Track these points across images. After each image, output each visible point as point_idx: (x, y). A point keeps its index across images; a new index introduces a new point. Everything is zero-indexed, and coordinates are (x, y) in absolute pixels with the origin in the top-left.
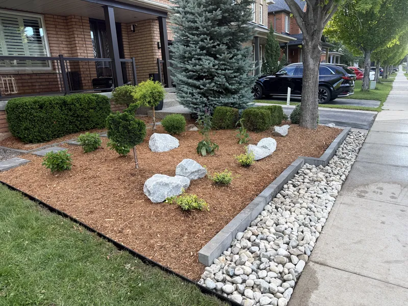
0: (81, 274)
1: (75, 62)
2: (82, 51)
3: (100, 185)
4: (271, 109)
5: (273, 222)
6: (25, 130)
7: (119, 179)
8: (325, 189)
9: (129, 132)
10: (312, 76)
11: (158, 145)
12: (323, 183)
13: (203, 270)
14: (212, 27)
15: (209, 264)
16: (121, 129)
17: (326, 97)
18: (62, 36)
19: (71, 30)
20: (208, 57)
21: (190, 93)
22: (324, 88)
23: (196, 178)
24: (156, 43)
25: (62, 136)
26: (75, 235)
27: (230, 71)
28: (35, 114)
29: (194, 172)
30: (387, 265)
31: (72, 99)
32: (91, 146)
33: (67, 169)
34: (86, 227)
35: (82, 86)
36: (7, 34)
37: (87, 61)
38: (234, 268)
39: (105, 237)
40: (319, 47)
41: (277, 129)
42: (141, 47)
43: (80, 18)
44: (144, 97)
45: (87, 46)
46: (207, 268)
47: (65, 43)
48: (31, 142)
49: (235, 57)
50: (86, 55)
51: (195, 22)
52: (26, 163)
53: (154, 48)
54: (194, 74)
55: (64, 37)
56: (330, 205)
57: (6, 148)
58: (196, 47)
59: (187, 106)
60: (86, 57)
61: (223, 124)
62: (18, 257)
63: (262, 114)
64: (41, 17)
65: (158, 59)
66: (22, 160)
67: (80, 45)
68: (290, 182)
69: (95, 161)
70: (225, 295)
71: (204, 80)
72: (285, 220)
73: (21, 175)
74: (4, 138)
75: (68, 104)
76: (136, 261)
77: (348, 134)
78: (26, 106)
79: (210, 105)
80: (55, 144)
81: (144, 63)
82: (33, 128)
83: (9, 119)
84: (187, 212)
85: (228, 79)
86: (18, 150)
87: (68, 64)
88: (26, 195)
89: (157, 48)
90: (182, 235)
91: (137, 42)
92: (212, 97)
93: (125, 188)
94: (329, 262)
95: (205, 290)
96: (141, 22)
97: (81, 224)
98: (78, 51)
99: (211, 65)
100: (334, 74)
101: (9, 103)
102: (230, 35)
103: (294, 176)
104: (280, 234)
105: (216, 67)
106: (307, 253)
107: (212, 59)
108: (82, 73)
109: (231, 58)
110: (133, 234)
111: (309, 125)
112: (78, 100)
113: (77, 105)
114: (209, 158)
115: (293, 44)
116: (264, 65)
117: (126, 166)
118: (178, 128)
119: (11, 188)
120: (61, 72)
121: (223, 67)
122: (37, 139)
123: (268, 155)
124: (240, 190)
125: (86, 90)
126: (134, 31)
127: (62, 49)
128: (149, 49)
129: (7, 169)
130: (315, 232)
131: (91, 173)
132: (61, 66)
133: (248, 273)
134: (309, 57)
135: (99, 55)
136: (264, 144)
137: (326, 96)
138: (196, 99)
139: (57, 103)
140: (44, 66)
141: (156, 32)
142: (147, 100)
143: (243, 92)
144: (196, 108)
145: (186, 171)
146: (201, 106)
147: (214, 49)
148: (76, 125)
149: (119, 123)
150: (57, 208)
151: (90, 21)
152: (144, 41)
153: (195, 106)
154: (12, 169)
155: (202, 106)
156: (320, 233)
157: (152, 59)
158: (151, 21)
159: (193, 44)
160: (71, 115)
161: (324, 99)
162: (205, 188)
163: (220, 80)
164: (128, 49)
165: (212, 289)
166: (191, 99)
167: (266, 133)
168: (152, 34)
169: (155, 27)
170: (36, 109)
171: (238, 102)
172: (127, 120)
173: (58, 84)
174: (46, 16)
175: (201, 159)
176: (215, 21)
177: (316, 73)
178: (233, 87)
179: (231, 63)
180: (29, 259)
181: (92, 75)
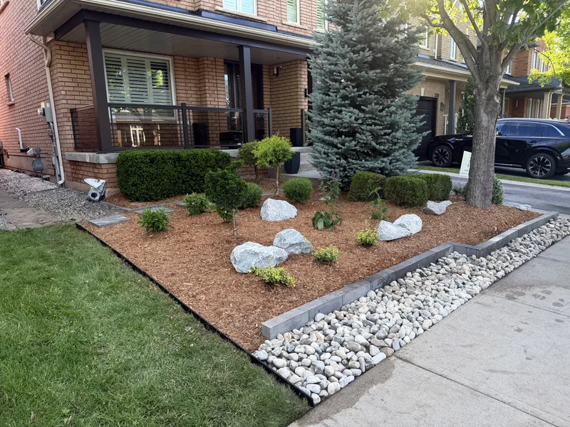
0: (140, 328)
1: (202, 112)
2: (213, 99)
3: (191, 249)
4: (431, 178)
5: (367, 309)
6: (132, 186)
7: (213, 245)
8: (464, 283)
9: (227, 192)
10: (484, 137)
11: (269, 212)
12: (466, 276)
13: (262, 342)
14: (357, 72)
15: (271, 338)
16: (218, 188)
17: (548, 170)
18: (192, 81)
19: (202, 73)
20: (351, 109)
21: (325, 153)
22: (546, 155)
23: (297, 252)
24: (303, 90)
25: (172, 197)
26: (148, 294)
27: (378, 127)
28: (145, 169)
29: (293, 245)
30: (488, 374)
31: (188, 155)
32: (197, 209)
33: (163, 230)
34: (161, 288)
35: (209, 141)
36: (132, 79)
37: (218, 111)
38: (296, 345)
39: (176, 299)
40: (495, 98)
41: (431, 205)
42: (284, 95)
43: (213, 59)
44: (265, 155)
45: (219, 93)
46: (267, 341)
47: (194, 89)
48: (138, 200)
49: (387, 109)
50: (216, 103)
51: (336, 65)
52: (126, 221)
53: (299, 97)
54: (332, 129)
55: (194, 81)
56: (457, 303)
57: (112, 205)
58: (336, 96)
59: (321, 169)
60: (217, 107)
61: (363, 194)
62: (89, 305)
63: (412, 183)
64: (170, 59)
65: (302, 110)
66: (123, 218)
67: (210, 92)
68: (419, 270)
69: (196, 225)
70: (274, 369)
71: (343, 136)
72: (385, 310)
73: (117, 232)
74: (112, 194)
75: (183, 161)
76: (199, 325)
77: (549, 222)
78: (136, 159)
79: (349, 169)
80: (164, 204)
81: (287, 115)
82: (140, 185)
83: (118, 172)
84: (270, 284)
85: (376, 136)
86: (123, 208)
87: (191, 114)
88: (115, 252)
89: (303, 97)
90: (256, 308)
91: (281, 89)
92: (353, 159)
93: (216, 255)
94: (415, 360)
95: (255, 361)
96: (286, 64)
97: (157, 284)
98: (208, 99)
99: (353, 118)
100: (563, 136)
101: (120, 155)
102: (385, 81)
103: (430, 265)
104: (369, 322)
105: (360, 121)
106: (394, 346)
107: (356, 111)
108: (210, 125)
109: (381, 111)
110: (206, 300)
111: (478, 203)
112: (195, 156)
113: (193, 162)
114: (326, 233)
115: (515, 90)
116: (460, 119)
117: (226, 232)
118: (300, 195)
119: (104, 244)
120: (182, 122)
121: (370, 121)
122: (144, 197)
123: (404, 236)
124: (346, 271)
125: (213, 145)
126: (277, 74)
127: (190, 95)
128: (294, 97)
129: (105, 226)
130: (418, 328)
131: (186, 236)
132: (183, 115)
133: (310, 353)
134: (482, 111)
135: (232, 105)
136: (402, 222)
137: (548, 167)
138: (331, 161)
139: (170, 158)
140: (169, 116)
141: (303, 76)
142: (268, 160)
143: (397, 154)
144: (331, 172)
145: (285, 242)
146: (337, 170)
147: (359, 99)
148: (190, 185)
149: (217, 181)
150: (141, 267)
151: (224, 63)
152: (287, 88)
153: (330, 170)
154: (111, 226)
155: (340, 171)
156: (425, 330)
157: (296, 111)
158: (299, 62)
159: (334, 92)
160: (185, 174)
161: (546, 172)
162: (304, 265)
163: (364, 138)
164: (269, 97)
165: (263, 361)
166: (325, 161)
167: (417, 210)
168: (299, 79)
169: (303, 69)
170: (147, 163)
171: (389, 167)
172: (226, 179)
173: (177, 134)
174: (176, 57)
175: (315, 234)
176: (364, 63)
177: (490, 133)
178: (382, 147)
179: (382, 117)
180: (98, 308)
181: (221, 128)
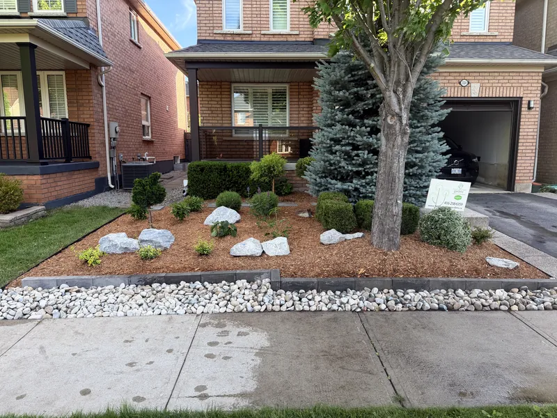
18: (305, 103)
40: (388, 118)
64: (287, 86)
106: (54, 315)
130: (90, 313)
132: (259, 134)
139: (217, 169)
174: (292, 84)
